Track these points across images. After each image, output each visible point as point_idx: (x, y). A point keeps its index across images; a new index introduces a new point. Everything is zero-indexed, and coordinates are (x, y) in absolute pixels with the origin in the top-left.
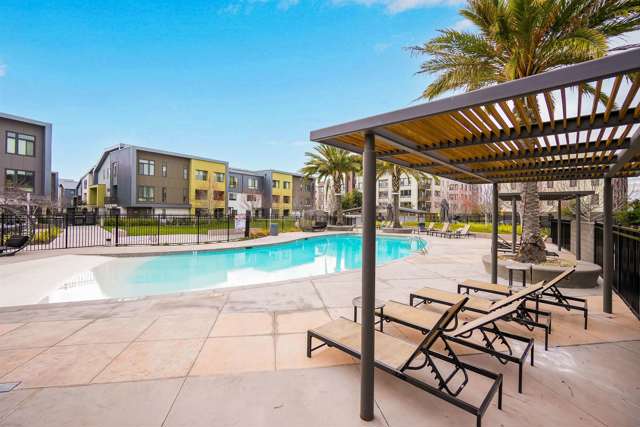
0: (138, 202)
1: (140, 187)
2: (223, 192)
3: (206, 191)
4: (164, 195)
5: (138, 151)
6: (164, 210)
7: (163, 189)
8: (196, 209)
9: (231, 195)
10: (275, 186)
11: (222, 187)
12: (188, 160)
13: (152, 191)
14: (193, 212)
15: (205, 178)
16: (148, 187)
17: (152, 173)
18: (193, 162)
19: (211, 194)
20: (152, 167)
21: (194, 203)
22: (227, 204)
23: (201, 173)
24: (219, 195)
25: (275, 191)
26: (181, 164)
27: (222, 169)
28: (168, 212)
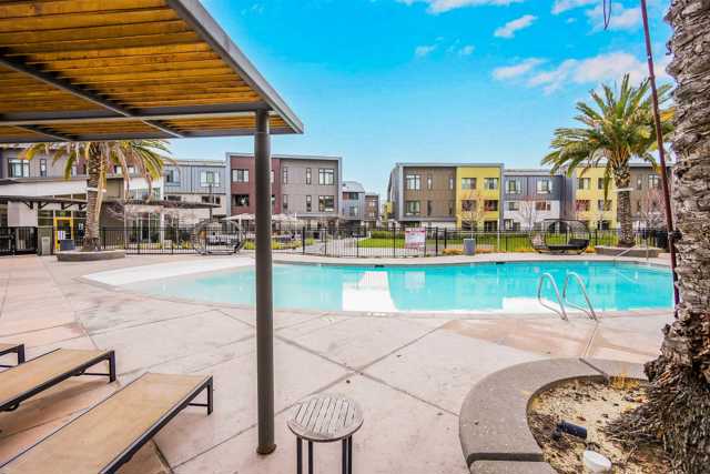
0: (405, 216)
1: (407, 203)
2: (496, 202)
3: (475, 201)
4: (429, 209)
5: (405, 168)
6: (430, 224)
7: (429, 202)
8: (463, 222)
9: (512, 204)
10: (581, 187)
11: (494, 195)
12: (454, 168)
13: (418, 204)
14: (459, 225)
15: (473, 186)
16: (415, 202)
17: (418, 188)
18: (459, 171)
19: (481, 205)
20: (418, 182)
21: (461, 216)
22: (501, 215)
23: (469, 182)
24: (492, 205)
25: (579, 194)
26: (446, 174)
27: (495, 173)
28: (434, 225)
